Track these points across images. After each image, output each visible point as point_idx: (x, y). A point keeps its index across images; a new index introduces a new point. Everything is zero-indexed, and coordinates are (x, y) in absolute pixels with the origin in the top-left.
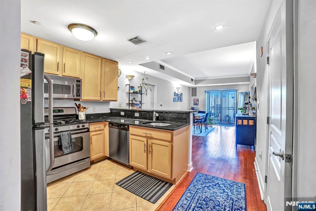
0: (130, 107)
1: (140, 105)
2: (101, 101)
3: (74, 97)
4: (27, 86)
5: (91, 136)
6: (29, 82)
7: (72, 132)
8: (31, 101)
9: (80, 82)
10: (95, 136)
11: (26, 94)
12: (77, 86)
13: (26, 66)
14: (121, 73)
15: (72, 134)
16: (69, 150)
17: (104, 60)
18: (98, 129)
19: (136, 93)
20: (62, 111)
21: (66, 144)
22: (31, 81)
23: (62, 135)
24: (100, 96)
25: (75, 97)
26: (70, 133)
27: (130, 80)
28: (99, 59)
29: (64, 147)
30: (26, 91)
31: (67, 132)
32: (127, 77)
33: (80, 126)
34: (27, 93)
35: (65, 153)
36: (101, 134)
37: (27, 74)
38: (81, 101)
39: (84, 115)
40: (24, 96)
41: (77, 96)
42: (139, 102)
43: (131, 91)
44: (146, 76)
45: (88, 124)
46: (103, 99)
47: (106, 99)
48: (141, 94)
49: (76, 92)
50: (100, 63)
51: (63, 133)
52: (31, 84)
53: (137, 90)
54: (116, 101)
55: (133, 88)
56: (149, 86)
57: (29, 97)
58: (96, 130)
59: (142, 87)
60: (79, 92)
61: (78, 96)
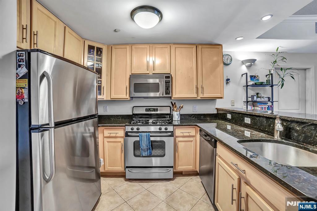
0: (248, 106)
1: (270, 104)
2: (199, 98)
3: (163, 95)
4: (25, 86)
5: (178, 142)
6: (26, 82)
7: (151, 134)
8: (27, 101)
9: (169, 78)
10: (183, 143)
11: (24, 95)
12: (166, 82)
13: (23, 66)
14: (231, 59)
15: (151, 136)
16: (146, 153)
17: (200, 47)
18: (188, 134)
19: (262, 84)
20: (157, 110)
21: (144, 146)
22: (27, 80)
23: (141, 136)
24: (197, 93)
25: (165, 95)
26: (149, 135)
27: (249, 67)
28: (193, 48)
29: (142, 149)
30: (24, 92)
31: (146, 134)
32: (243, 62)
33: (162, 128)
34: (24, 93)
35: (142, 155)
36: (192, 141)
37: (25, 74)
38: (173, 99)
39: (177, 115)
40: (23, 96)
41: (166, 93)
42: (267, 99)
43: (251, 83)
44: (280, 55)
45: (173, 126)
46: (201, 96)
47: (206, 95)
48: (272, 86)
49: (166, 90)
50: (195, 52)
51: (142, 134)
52: (27, 84)
53: (263, 79)
54: (221, 98)
55: (254, 77)
56: (288, 71)
57: (26, 97)
58: (184, 135)
59: (272, 74)
60: (169, 89)
61: (168, 93)
